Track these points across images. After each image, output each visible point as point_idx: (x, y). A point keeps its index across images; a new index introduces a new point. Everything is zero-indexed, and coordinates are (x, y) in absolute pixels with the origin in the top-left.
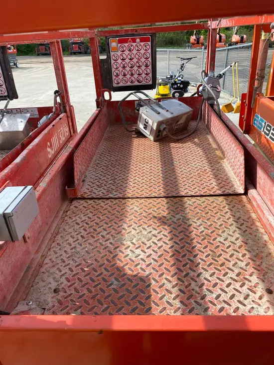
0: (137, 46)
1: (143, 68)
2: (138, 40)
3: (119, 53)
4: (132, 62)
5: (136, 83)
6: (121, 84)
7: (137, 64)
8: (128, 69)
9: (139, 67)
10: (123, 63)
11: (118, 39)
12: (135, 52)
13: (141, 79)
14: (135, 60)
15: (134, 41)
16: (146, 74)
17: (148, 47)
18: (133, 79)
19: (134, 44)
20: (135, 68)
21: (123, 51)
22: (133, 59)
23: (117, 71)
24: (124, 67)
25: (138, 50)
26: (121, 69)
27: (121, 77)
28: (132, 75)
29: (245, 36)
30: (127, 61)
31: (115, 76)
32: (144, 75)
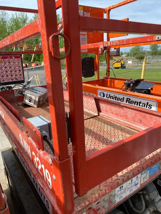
0: (13, 61)
1: (18, 72)
2: (13, 58)
3: (3, 64)
4: (11, 69)
5: (15, 80)
6: (6, 81)
7: (14, 70)
8: (9, 72)
9: (15, 71)
10: (6, 69)
11: (1, 56)
12: (12, 63)
13: (18, 78)
14: (13, 68)
15: (11, 58)
16: (20, 75)
17: (19, 61)
18: (12, 78)
19: (11, 59)
20: (13, 72)
21: (5, 63)
22: (11, 67)
23: (2, 74)
24: (6, 72)
25: (14, 63)
26: (5, 73)
27: (5, 77)
28: (12, 76)
29: (27, 64)
30: (8, 68)
31: (2, 77)
32: (18, 76)
